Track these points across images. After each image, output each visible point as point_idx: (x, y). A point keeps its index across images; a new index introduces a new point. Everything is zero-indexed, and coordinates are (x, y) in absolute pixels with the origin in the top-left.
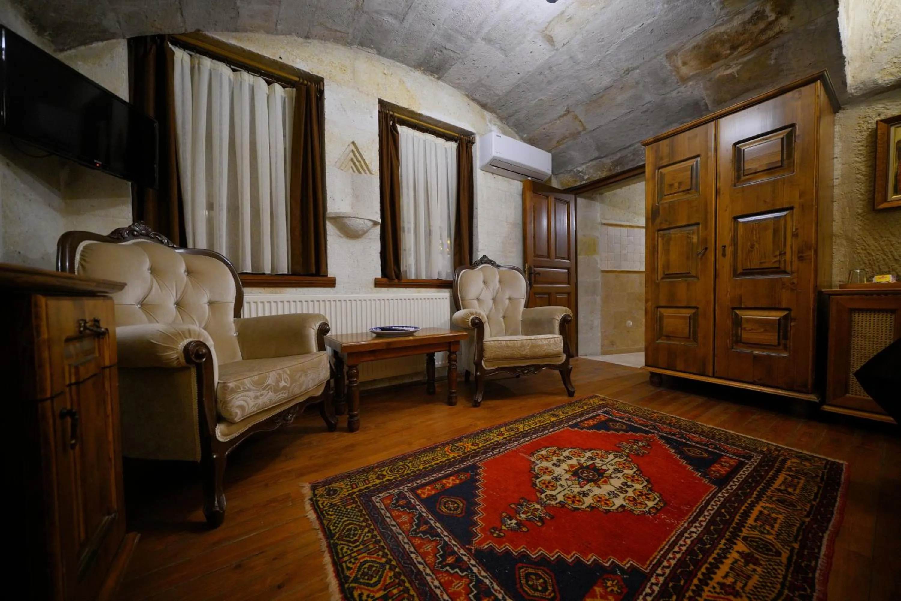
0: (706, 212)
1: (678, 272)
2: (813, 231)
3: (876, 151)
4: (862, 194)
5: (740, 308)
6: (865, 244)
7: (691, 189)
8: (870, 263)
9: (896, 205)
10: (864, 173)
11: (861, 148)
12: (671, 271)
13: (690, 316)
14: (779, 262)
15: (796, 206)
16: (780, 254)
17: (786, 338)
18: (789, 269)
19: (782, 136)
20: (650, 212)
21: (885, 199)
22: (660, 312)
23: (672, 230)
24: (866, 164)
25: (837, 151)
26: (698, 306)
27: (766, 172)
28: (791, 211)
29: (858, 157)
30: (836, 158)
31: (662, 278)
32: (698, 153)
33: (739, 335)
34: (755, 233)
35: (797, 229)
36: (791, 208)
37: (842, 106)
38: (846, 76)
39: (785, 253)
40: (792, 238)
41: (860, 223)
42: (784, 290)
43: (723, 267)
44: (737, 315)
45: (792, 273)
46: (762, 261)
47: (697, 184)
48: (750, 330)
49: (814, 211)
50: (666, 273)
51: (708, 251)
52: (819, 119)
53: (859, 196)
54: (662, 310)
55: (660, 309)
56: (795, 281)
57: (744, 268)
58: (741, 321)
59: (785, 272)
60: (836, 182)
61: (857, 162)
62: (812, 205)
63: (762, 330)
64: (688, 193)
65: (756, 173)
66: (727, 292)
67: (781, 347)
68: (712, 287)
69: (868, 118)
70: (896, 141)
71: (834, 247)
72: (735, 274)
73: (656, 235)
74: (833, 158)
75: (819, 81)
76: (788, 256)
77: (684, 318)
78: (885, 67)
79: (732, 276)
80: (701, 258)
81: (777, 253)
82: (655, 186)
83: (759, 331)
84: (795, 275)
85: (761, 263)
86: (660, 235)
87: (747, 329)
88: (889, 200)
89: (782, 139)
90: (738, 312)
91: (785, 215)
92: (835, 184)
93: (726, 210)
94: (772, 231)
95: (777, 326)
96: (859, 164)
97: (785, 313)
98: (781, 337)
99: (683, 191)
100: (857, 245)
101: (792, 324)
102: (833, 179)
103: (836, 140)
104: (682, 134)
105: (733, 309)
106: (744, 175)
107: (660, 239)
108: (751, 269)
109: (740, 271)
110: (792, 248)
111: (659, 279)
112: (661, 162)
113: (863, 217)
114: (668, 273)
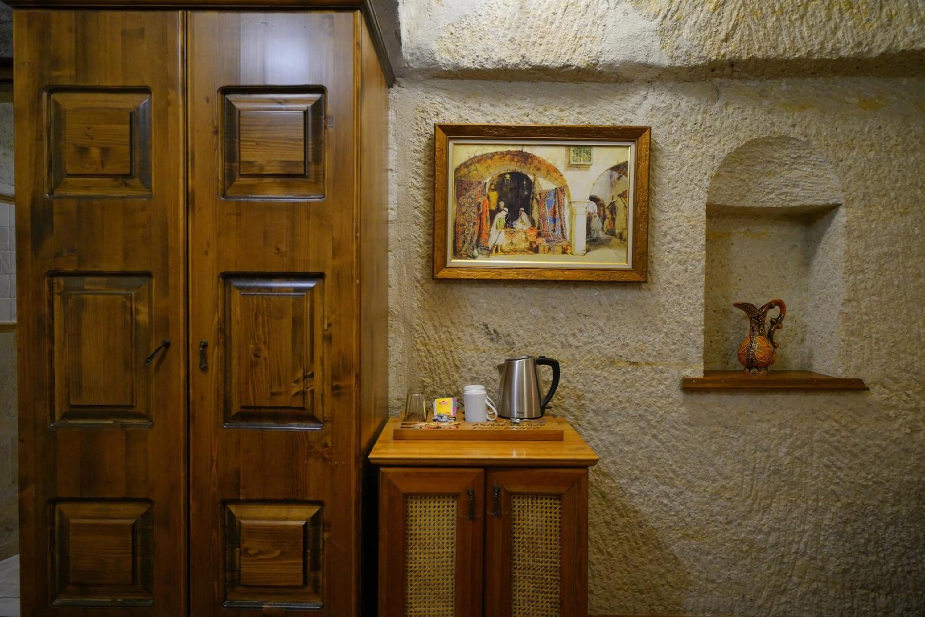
0: (166, 251)
1: (103, 403)
2: (354, 332)
3: (434, 176)
4: (421, 246)
5: (237, 502)
6: (425, 336)
7: (130, 176)
8: (430, 369)
9: (456, 277)
10: (423, 210)
11: (419, 164)
12: (86, 400)
13: (134, 525)
14: (303, 393)
15: (328, 273)
16: (305, 377)
17: (316, 567)
18: (319, 413)
19: (304, 106)
20: (28, 216)
21: (444, 265)
22: (61, 513)
23: (88, 279)
24: (425, 194)
25: (392, 156)
26: (151, 497)
27: (278, 180)
28: (321, 280)
29: (416, 179)
30: (391, 170)
31: (65, 416)
32: (147, 82)
33: (237, 568)
34: (260, 320)
35: (329, 325)
36: (319, 276)
37: (397, 79)
38: (399, 24)
39: (312, 375)
40: (323, 342)
41: (419, 296)
42: (311, 461)
43: (202, 399)
44: (232, 517)
45: (325, 422)
46: (275, 390)
47: (146, 165)
48: (255, 555)
49: (354, 289)
50: (72, 403)
51: (172, 348)
52: (360, 94)
53: (418, 249)
54: (66, 508)
55: (61, 507)
56: (329, 440)
57: (244, 404)
58: (240, 531)
59: (313, 419)
60: (392, 215)
61: (413, 186)
62: (352, 276)
63: (278, 553)
64: (126, 185)
65: (261, 176)
66: (212, 460)
67: (309, 589)
68: (182, 444)
69: (426, 114)
70: (454, 168)
71: (390, 336)
72: (227, 416)
73: (46, 288)
74: (388, 170)
75: (359, 12)
76: (317, 384)
77: (117, 530)
78: (443, 35)
79: (221, 420)
80: (157, 369)
81: (300, 374)
82: (39, 139)
83: (272, 556)
84: (329, 425)
85: (273, 394)
86: (56, 290)
87: (251, 552)
88: (449, 265)
89: (306, 113)
90: (233, 509)
91: (313, 288)
92: (390, 218)
93: (206, 253)
94: (291, 320)
95: (302, 540)
96: (417, 191)
97: (315, 510)
98: (309, 568)
99: (115, 176)
100: (417, 336)
101: (326, 535)
102: (387, 209)
103: (391, 137)
104: (109, 14)
105: (225, 502)
106: (241, 176)
107: (57, 300)
108: (256, 407)
109: (235, 409)
110: (322, 364)
111: (57, 417)
112: (54, 73)
113: (422, 286)
114: (77, 403)
